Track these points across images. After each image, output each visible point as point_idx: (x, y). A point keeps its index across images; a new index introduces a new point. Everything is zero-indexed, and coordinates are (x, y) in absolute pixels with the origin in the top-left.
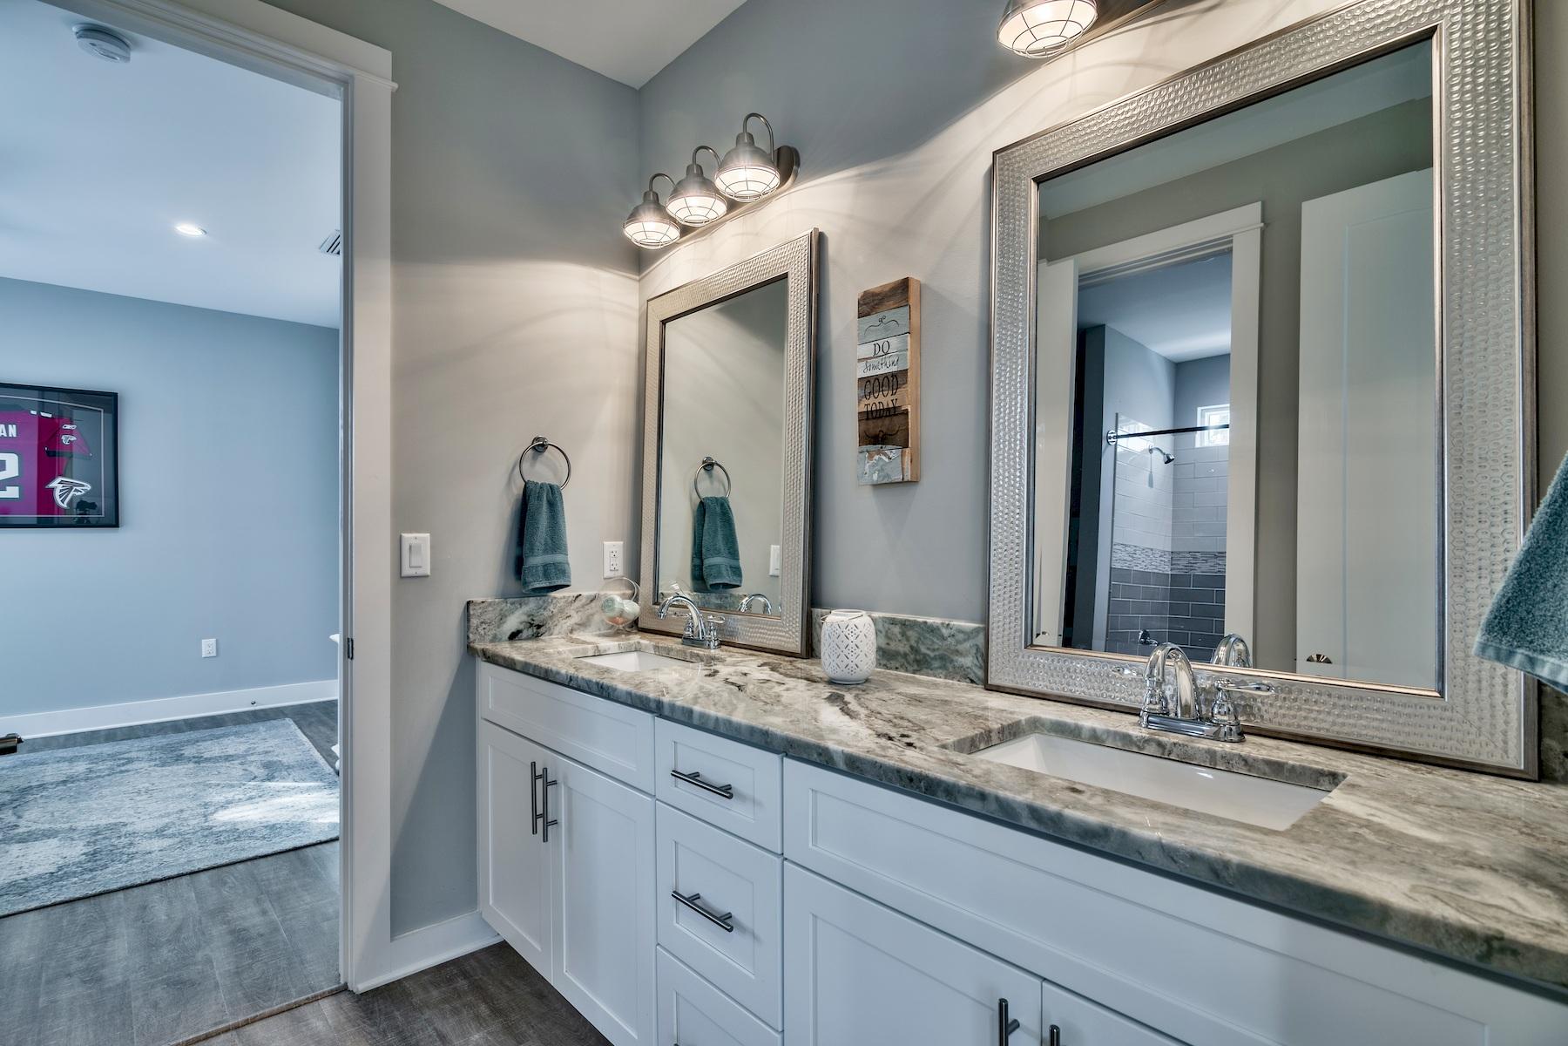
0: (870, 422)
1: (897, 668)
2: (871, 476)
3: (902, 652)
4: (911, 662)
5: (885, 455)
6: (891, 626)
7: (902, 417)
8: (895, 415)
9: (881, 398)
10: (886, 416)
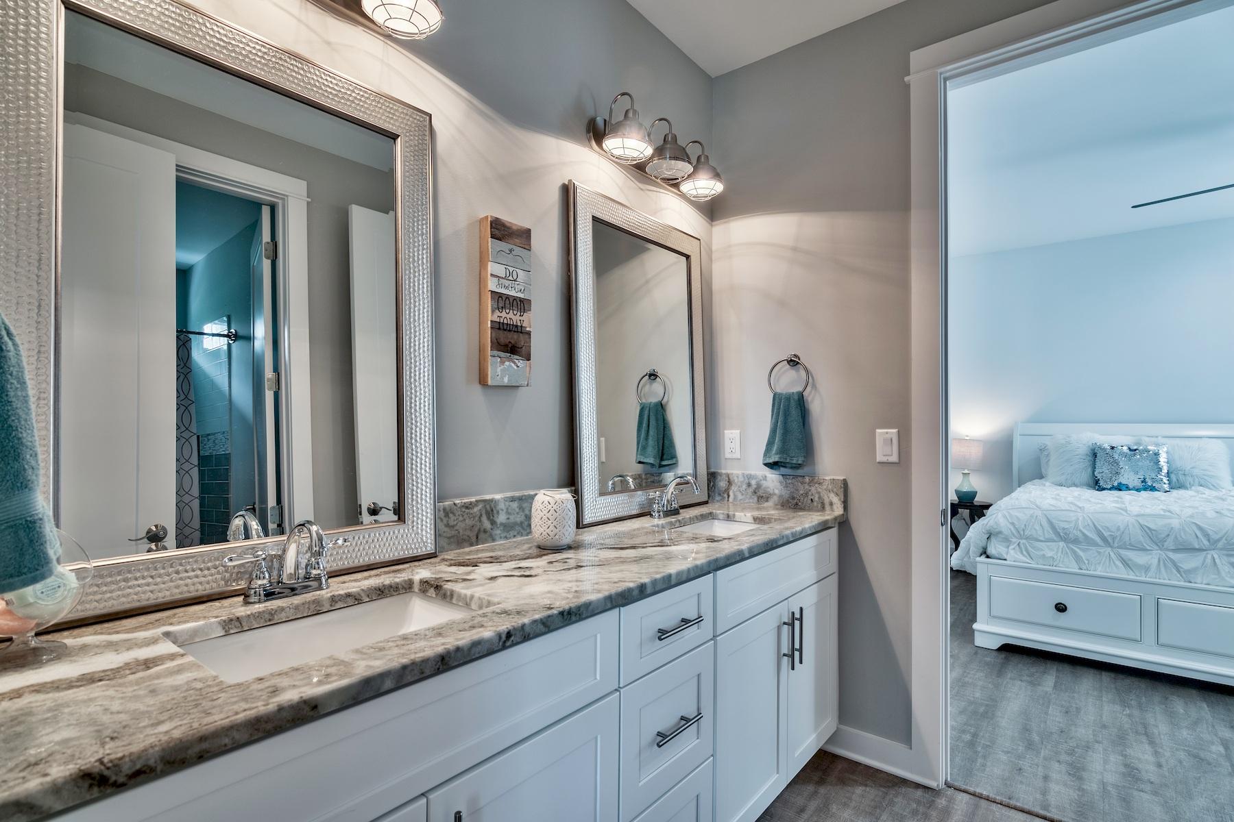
0: (501, 332)
1: (515, 536)
2: (502, 378)
3: (519, 522)
4: (526, 528)
5: (515, 363)
6: (511, 503)
7: (527, 336)
8: (521, 332)
9: (511, 315)
10: (515, 331)
